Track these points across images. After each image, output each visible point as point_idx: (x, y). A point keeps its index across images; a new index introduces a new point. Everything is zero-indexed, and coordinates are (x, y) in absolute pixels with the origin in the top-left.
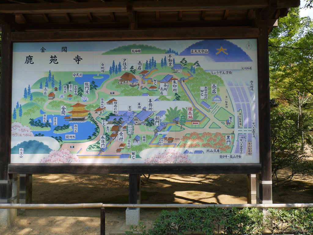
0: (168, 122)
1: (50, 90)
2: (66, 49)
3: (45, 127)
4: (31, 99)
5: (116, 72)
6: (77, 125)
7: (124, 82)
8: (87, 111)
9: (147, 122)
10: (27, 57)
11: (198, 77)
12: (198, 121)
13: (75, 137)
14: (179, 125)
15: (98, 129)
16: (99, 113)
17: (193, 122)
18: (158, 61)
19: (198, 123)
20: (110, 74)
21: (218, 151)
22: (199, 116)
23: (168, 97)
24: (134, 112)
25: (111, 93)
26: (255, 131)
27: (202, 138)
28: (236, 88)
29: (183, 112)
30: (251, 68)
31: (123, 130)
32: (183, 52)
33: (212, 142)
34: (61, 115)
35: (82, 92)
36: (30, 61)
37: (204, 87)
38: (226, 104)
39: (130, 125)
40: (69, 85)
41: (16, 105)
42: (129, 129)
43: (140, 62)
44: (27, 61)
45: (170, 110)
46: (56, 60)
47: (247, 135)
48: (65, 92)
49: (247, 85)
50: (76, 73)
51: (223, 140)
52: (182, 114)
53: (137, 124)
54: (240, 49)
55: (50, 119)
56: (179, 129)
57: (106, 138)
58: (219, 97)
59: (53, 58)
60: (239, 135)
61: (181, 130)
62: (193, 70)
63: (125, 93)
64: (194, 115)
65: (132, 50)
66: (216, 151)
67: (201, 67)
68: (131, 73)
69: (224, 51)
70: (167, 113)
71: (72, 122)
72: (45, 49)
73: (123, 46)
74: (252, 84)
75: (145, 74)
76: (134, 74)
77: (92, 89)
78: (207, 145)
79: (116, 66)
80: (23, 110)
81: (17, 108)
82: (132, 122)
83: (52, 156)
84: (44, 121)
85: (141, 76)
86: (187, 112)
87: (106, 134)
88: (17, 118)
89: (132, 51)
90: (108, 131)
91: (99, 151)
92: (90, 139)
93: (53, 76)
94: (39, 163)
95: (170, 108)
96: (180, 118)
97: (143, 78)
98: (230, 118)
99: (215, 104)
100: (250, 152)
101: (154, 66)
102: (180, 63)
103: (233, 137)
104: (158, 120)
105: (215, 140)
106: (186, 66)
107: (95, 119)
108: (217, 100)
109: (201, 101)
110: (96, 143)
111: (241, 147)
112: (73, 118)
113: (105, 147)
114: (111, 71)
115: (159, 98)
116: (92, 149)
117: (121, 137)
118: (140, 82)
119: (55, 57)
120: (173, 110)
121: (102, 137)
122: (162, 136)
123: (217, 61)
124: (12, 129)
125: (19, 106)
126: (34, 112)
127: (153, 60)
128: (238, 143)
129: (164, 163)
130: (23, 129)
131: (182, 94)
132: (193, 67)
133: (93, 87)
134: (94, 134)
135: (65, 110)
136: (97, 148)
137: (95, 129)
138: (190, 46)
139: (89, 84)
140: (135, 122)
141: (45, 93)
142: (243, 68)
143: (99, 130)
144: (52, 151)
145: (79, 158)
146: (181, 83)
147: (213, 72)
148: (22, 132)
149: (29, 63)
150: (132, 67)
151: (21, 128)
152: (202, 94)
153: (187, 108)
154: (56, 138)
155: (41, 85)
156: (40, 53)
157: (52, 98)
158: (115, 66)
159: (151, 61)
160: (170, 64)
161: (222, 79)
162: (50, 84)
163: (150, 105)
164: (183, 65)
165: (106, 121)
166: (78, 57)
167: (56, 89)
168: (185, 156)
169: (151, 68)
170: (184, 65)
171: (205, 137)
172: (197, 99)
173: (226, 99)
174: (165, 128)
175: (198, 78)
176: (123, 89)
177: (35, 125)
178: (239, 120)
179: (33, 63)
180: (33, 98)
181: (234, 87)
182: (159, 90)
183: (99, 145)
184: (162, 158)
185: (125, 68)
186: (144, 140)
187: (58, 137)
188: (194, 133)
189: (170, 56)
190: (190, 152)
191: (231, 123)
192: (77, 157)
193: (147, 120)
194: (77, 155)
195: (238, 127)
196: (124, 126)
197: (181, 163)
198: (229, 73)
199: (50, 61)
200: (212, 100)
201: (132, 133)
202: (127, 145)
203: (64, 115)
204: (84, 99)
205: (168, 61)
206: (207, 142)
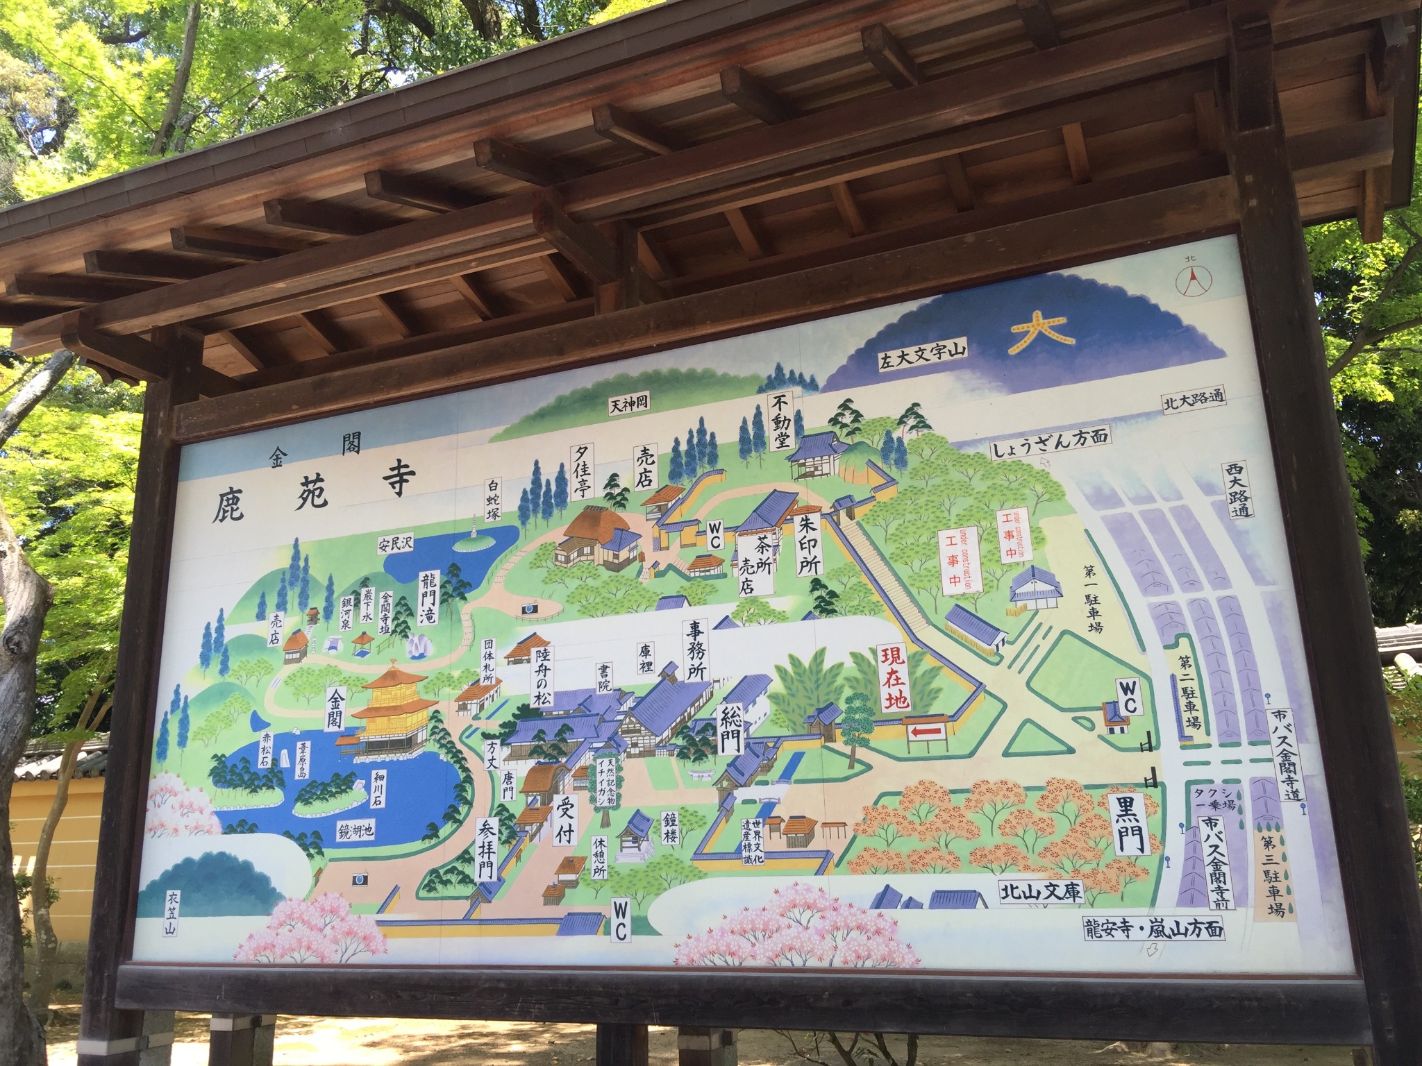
0: (785, 732)
1: (292, 620)
2: (356, 443)
3: (264, 788)
4: (224, 669)
5: (544, 512)
6: (383, 772)
7: (581, 554)
8: (425, 705)
9: (680, 741)
10: (222, 496)
11: (920, 484)
12: (941, 718)
13: (373, 830)
14: (839, 745)
15: (468, 786)
16: (474, 708)
17: (911, 728)
18: (727, 436)
19: (938, 731)
20: (523, 523)
21: (1072, 891)
22: (939, 690)
23: (777, 604)
24: (621, 695)
25: (524, 608)
26: (1293, 759)
27: (970, 815)
28: (1142, 513)
29: (858, 675)
30: (1218, 395)
31: (575, 788)
32: (843, 370)
33: (1030, 839)
34: (327, 730)
35: (410, 621)
36: (232, 510)
38: (1094, 613)
39: (606, 761)
40: (363, 591)
41: (172, 697)
42: (599, 779)
43: (645, 450)
44: (221, 513)
45: (790, 669)
46: (322, 490)
47: (1245, 788)
48: (346, 624)
49: (1208, 489)
51: (1097, 823)
52: (851, 687)
53: (637, 751)
54: (1141, 303)
55: (284, 752)
56: (839, 767)
57: (500, 832)
58: (1048, 578)
59: (311, 486)
60: (1194, 788)
61: (851, 772)
62: (894, 451)
63: (584, 603)
64: (913, 685)
65: (611, 400)
66: (1061, 891)
67: (938, 430)
68: (608, 505)
69: (1052, 328)
70: (777, 686)
71: (367, 761)
72: (285, 455)
73: (573, 393)
74: (1235, 481)
75: (670, 505)
77: (450, 600)
78: (999, 853)
79: (548, 482)
80: (191, 719)
81: (173, 711)
82: (614, 745)
83: (281, 925)
84: (264, 761)
85: (650, 516)
86: (875, 672)
87: (503, 808)
88: (169, 753)
89: (611, 408)
90: (508, 794)
91: (467, 898)
92: (433, 841)
93: (306, 560)
94: (231, 960)
95: (791, 657)
96: (843, 706)
97: (661, 524)
98: (1126, 689)
99: (1026, 616)
100: (1279, 900)
101: (706, 459)
102: (830, 428)
103: (1154, 805)
104: (733, 727)
106: (857, 438)
107: (455, 738)
108: (1035, 595)
109: (947, 607)
110: (458, 859)
111: (1216, 864)
112: (372, 739)
113: (495, 878)
114: (528, 510)
115: (736, 614)
116: (439, 887)
117: (565, 822)
118: (645, 545)
119: (319, 479)
120: (807, 666)
121: (486, 828)
122: (758, 807)
123: (1017, 386)
124: (150, 804)
125: (182, 704)
126: (229, 721)
127: (702, 431)
128: (1193, 844)
129: (771, 965)
130: (186, 803)
131: (845, 580)
132: (895, 436)
133: (455, 590)
134: (451, 815)
135: (342, 704)
136: (460, 882)
137: (457, 786)
138: (873, 335)
139: (437, 581)
140: (628, 740)
141: (275, 640)
142: (1169, 403)
143: (470, 792)
144: (281, 905)
145: (385, 936)
146: (837, 524)
147: (1004, 448)
148: (182, 815)
149: (228, 519)
150: (614, 477)
151: (179, 797)
153: (874, 652)
154: (301, 840)
155: (262, 605)
156: (269, 471)
157: (298, 655)
158: (540, 486)
159: (695, 440)
160: (783, 438)
161: (1055, 479)
162: (293, 596)
163: (692, 650)
164: (841, 434)
165: (502, 744)
166: (399, 467)
167: (313, 619)
168: (881, 924)
169: (694, 471)
170: (848, 435)
171: (988, 809)
172: (924, 599)
173: (1088, 580)
174: (768, 768)
175: (921, 491)
176: (573, 584)
177: (230, 784)
178: (1183, 702)
179: (242, 516)
180: (230, 663)
181: (1131, 509)
182: (736, 570)
183: (467, 869)
184: (760, 935)
185: (584, 486)
186: (670, 835)
187: (309, 835)
188: (925, 789)
189: (779, 401)
190: (905, 898)
191: (1133, 719)
192: (377, 932)
193: (681, 730)
194: (380, 923)
195: (1179, 744)
196: (578, 766)
197: (859, 965)
198: (1089, 441)
199: (301, 501)
200: (1008, 593)
201: (616, 802)
202: (592, 864)
203: (335, 729)
204: (417, 648)
205: (773, 425)
206: (998, 839)
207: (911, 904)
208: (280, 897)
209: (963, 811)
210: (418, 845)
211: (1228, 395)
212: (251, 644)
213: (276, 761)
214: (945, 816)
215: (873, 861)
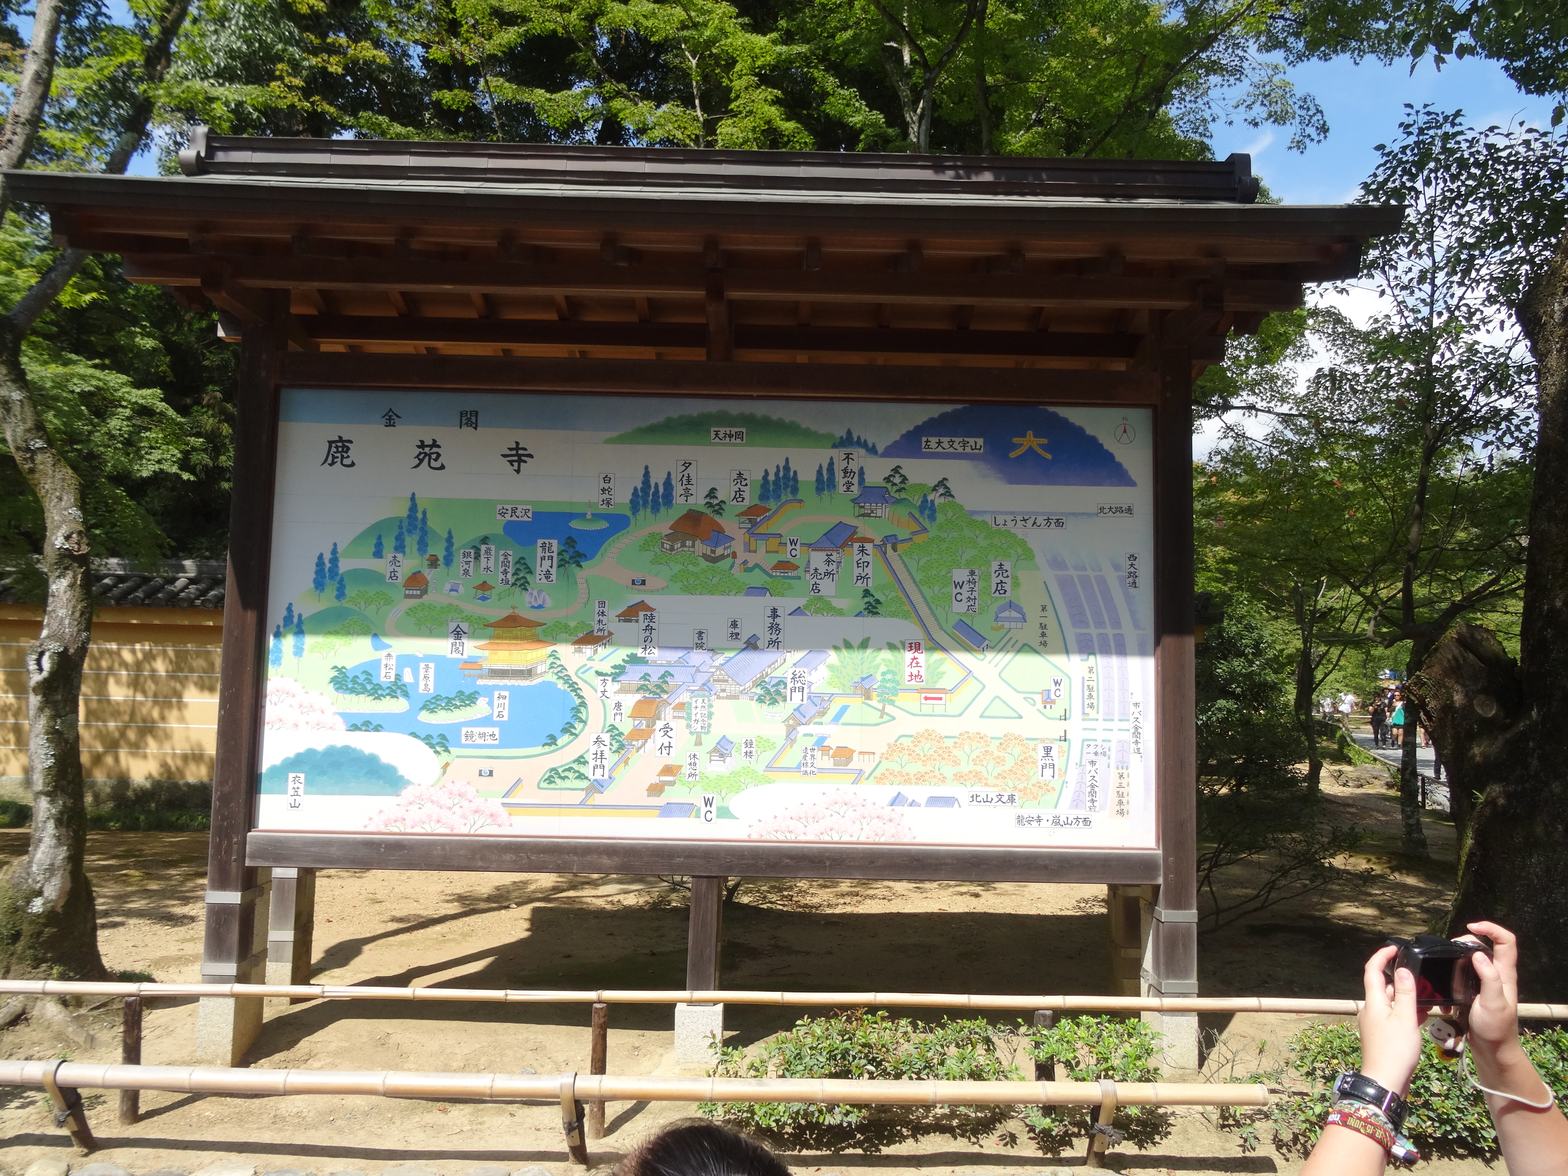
0: (836, 690)
1: (410, 563)
2: (473, 419)
3: (388, 697)
4: (341, 595)
5: (653, 508)
6: (506, 693)
7: (683, 545)
8: (543, 645)
9: (759, 691)
10: (330, 442)
11: (946, 534)
12: (943, 690)
13: (497, 737)
14: (874, 702)
15: (582, 709)
16: (589, 651)
17: (923, 695)
18: (807, 475)
19: (940, 699)
20: (634, 514)
21: (1011, 798)
22: (944, 673)
23: (837, 603)
24: (714, 653)
25: (633, 581)
26: (1142, 731)
27: (956, 752)
28: (1078, 576)
30: (1129, 510)
31: (674, 717)
32: (895, 444)
33: (990, 768)
34: (449, 656)
35: (528, 576)
36: (342, 457)
37: (967, 572)
38: (1043, 635)
39: (700, 699)
40: (483, 548)
41: (284, 613)
42: (694, 711)
43: (740, 474)
44: (330, 458)
45: (843, 649)
46: (439, 455)
47: (1114, 746)
48: (466, 572)
49: (1117, 568)
50: (509, 507)
51: (1030, 760)
52: (888, 667)
53: (725, 693)
54: (1093, 440)
56: (875, 716)
57: (611, 744)
58: (1019, 610)
59: (427, 450)
60: (1086, 743)
61: (881, 720)
62: (928, 508)
63: (685, 583)
64: (928, 669)
65: (713, 429)
66: (1005, 799)
67: (959, 499)
68: (708, 511)
69: (1039, 445)
70: (833, 659)
71: (490, 684)
72: (398, 417)
73: (680, 417)
74: (1132, 565)
75: (758, 519)
76: (717, 518)
77: (567, 565)
78: (971, 775)
79: (656, 485)
81: (285, 626)
82: (707, 689)
83: (410, 803)
84: (385, 676)
85: (742, 526)
86: (904, 658)
87: (613, 728)
88: (283, 661)
89: (713, 436)
90: (618, 717)
91: (582, 790)
92: (553, 747)
93: (424, 513)
94: (362, 829)
96: (879, 677)
97: (751, 533)
98: (1056, 683)
99: (1004, 631)
100: (1122, 807)
101: (789, 490)
102: (884, 485)
103: (1062, 750)
104: (800, 685)
105: (999, 761)
106: (903, 495)
107: (571, 673)
108: (1010, 619)
109: (953, 620)
110: (574, 762)
111: (1093, 787)
112: (495, 667)
113: (606, 776)
114: (637, 503)
115: (807, 606)
116: (558, 781)
117: (666, 741)
118: (737, 546)
119: (435, 444)
120: (856, 648)
121: (598, 741)
122: (814, 739)
123: (1014, 479)
124: (267, 702)
125: (295, 620)
127: (787, 468)
128: (1082, 774)
129: (817, 839)
130: (306, 703)
131: (887, 593)
132: (930, 498)
133: (571, 558)
134: (568, 729)
135: (464, 637)
136: (577, 778)
137: (573, 709)
138: (920, 423)
139: (555, 548)
140: (718, 687)
141: (393, 575)
142: (1100, 510)
143: (584, 713)
144: (410, 788)
145: (510, 814)
146: (885, 553)
147: (1000, 520)
148: (302, 713)
149: (337, 464)
150: (713, 490)
151: (298, 699)
152: (959, 597)
153: (904, 644)
154: (428, 740)
155: (379, 545)
156: (379, 429)
157: (419, 593)
158: (650, 487)
159: (781, 474)
160: (849, 485)
161: (1029, 546)
162: (411, 542)
163: (771, 628)
164: (892, 490)
165: (613, 681)
166: (517, 448)
167: (433, 563)
168: (893, 815)
169: (778, 497)
170: (897, 491)
171: (967, 749)
172: (939, 612)
173: (1043, 614)
174: (823, 713)
175: (946, 539)
176: (677, 568)
177: (352, 691)
178: (1087, 693)
179: (353, 464)
180: (347, 591)
181: (1074, 573)
182: (808, 575)
183: (583, 769)
184: (810, 820)
185: (687, 494)
186: (749, 754)
187: (435, 736)
188: (928, 735)
189: (848, 457)
190: (910, 801)
191: (1058, 701)
192: (503, 812)
193: (760, 683)
194: (504, 805)
195: (1081, 717)
196: (677, 702)
197: (877, 840)
198: (1053, 525)
199: (417, 461)
200: (994, 618)
201: (706, 729)
202: (686, 770)
203: (459, 656)
204: (536, 599)
205: (842, 474)
206: (972, 767)
207: (913, 804)
208: (409, 782)
209: (951, 749)
210: (539, 750)
211: (1134, 511)
212: (365, 577)
213: (398, 677)
214: (940, 752)
215: (891, 777)
